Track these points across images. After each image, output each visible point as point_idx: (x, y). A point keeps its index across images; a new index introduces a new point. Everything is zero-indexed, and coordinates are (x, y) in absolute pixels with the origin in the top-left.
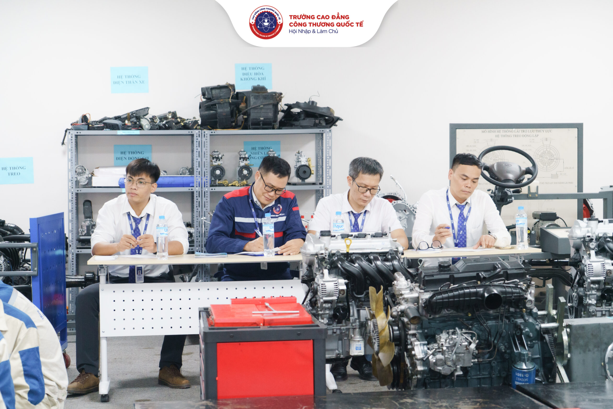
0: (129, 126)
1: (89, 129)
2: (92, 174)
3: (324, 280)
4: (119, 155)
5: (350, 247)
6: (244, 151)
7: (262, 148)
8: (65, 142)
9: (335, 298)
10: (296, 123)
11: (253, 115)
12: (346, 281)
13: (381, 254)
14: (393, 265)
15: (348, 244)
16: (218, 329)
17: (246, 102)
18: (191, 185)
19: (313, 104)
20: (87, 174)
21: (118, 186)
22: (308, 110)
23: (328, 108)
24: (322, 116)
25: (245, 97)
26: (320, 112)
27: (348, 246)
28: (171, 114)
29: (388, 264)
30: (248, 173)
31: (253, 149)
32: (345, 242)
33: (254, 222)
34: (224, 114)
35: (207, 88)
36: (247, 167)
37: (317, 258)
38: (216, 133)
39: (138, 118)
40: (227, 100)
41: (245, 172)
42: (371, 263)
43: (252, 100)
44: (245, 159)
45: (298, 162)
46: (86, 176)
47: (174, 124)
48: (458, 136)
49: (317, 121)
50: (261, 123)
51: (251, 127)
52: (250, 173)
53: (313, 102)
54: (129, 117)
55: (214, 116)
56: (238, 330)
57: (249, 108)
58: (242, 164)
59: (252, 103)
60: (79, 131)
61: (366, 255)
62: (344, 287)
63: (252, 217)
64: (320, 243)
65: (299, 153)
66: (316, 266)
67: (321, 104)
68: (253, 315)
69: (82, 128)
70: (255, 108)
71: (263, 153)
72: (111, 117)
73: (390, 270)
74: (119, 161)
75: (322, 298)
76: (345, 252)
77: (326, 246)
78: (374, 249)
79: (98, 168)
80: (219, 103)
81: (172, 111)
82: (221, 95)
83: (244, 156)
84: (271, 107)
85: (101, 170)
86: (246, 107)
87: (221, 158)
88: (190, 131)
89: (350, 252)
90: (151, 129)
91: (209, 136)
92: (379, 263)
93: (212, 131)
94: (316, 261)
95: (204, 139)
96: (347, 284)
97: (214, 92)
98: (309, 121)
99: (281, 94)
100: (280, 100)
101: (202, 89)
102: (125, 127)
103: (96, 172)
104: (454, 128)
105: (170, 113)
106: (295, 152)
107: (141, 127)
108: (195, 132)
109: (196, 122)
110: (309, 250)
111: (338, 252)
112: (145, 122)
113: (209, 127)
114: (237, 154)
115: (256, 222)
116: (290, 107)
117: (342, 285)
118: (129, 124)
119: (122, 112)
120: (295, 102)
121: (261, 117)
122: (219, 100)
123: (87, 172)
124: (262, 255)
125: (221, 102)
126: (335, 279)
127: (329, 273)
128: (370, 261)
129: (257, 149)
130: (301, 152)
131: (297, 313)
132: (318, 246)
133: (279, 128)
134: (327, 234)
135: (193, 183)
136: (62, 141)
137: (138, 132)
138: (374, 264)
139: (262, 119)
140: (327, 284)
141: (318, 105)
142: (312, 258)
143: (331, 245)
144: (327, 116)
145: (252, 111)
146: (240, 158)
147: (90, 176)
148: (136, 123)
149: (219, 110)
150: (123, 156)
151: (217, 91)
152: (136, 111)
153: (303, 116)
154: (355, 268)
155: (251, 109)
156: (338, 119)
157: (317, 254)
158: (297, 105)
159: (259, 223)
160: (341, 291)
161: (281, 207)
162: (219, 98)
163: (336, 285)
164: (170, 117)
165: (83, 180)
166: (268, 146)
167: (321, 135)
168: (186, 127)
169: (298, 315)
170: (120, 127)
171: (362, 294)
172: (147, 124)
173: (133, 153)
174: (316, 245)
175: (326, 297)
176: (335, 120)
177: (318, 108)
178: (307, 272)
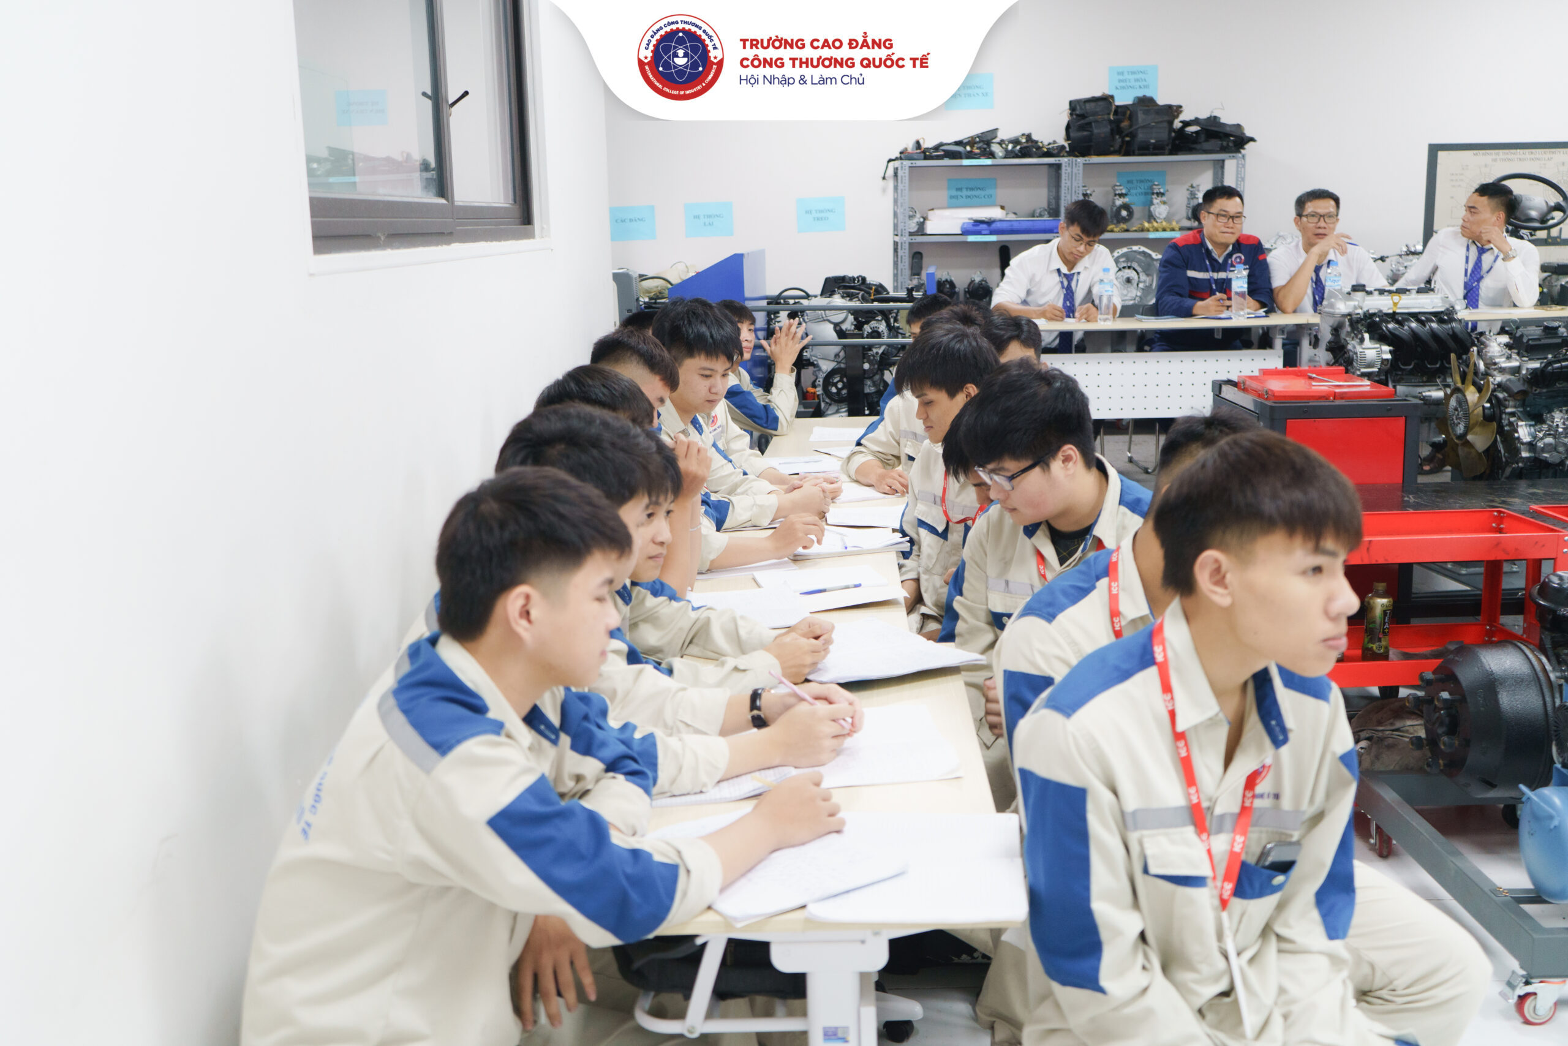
0: (976, 154)
1: (926, 158)
2: (925, 219)
3: (1364, 346)
4: (954, 193)
5: (1399, 306)
6: (1120, 186)
7: (1142, 181)
8: (886, 175)
9: (1376, 370)
10: (1198, 146)
11: (1141, 136)
12: (1391, 348)
13: (1435, 314)
14: (1452, 328)
15: (1396, 301)
16: (1280, 403)
17: (1130, 118)
18: (1055, 231)
19: (1214, 120)
20: (918, 218)
21: (960, 232)
22: (1210, 128)
23: (1239, 126)
24: (1227, 135)
25: (1128, 112)
26: (1228, 130)
27: (1395, 304)
28: (1025, 137)
29: (1445, 326)
30: (1128, 215)
31: (1129, 182)
32: (1392, 298)
33: (1209, 277)
34: (1103, 135)
35: (1078, 101)
36: (1126, 207)
37: (1349, 320)
38: (1091, 162)
39: (988, 143)
40: (1106, 117)
41: (1124, 213)
42: (1425, 326)
43: (1141, 117)
44: (1121, 195)
45: (1192, 199)
46: (916, 220)
47: (1034, 150)
48: (1439, 161)
49: (1225, 143)
50: (1151, 147)
51: (1137, 152)
52: (1131, 213)
53: (1215, 117)
54: (972, 142)
55: (1089, 139)
56: (1310, 404)
57: (1135, 127)
58: (1119, 202)
59: (1140, 120)
60: (913, 162)
61: (1415, 316)
62: (1388, 356)
63: (1207, 271)
64: (1352, 300)
65: (1192, 186)
66: (1348, 328)
67: (1228, 118)
68: (1313, 388)
69: (916, 157)
70: (1143, 127)
71: (1142, 188)
72: (949, 142)
73: (1448, 334)
74: (954, 200)
75: (1359, 370)
76: (1391, 311)
77: (1360, 305)
78: (1423, 308)
79: (932, 209)
80: (1096, 121)
81: (1027, 132)
82: (1098, 110)
83: (1120, 192)
84: (1165, 125)
85: (937, 212)
86: (1131, 126)
87: (1091, 195)
88: (1057, 159)
89: (1398, 311)
90: (1005, 157)
91: (1081, 165)
92: (1434, 325)
93: (1086, 158)
94: (1347, 323)
95: (1075, 170)
96: (1391, 352)
97: (1088, 106)
98: (1214, 143)
99: (1181, 107)
100: (1177, 117)
101: (1071, 103)
102: (970, 155)
103: (931, 214)
104: (1434, 150)
105: (1023, 135)
106: (1187, 186)
107: (992, 155)
108: (1064, 161)
109: (1063, 147)
110: (1339, 309)
111: (1381, 311)
112: (996, 148)
113: (1076, 153)
114: (1110, 189)
115: (1211, 277)
116: (1186, 124)
117: (1385, 353)
118: (977, 151)
119: (963, 135)
120: (1193, 118)
121: (1151, 138)
122: (1096, 117)
123: (918, 215)
124: (1230, 318)
125: (1100, 120)
126: (1378, 346)
127: (1371, 338)
128: (1422, 323)
129: (1135, 182)
130: (1198, 186)
131: (1368, 385)
132: (1352, 303)
133: (1171, 153)
134: (1361, 288)
135: (1057, 228)
136: (883, 176)
137: (989, 162)
138: (1428, 327)
139: (1153, 141)
140: (1367, 352)
141: (1222, 121)
142: (1342, 319)
143: (1366, 302)
144: (1232, 136)
145: (1140, 131)
146: (1116, 195)
147: (922, 220)
148: (985, 149)
149: (1096, 131)
150: (959, 193)
151: (1093, 104)
152: (982, 133)
153: (1203, 137)
154: (1404, 331)
155: (1139, 128)
156: (1252, 139)
157: (1349, 315)
158: (1196, 121)
159: (1214, 280)
160: (1384, 361)
161: (1243, 257)
162: (1095, 114)
163: (1380, 352)
164: (1024, 140)
165: (913, 226)
166: (1150, 178)
167: (1221, 162)
168: (1048, 154)
169: (1369, 387)
170: (964, 156)
171: (1410, 365)
172: (1001, 151)
173: (972, 189)
174: (1348, 303)
175: (1365, 368)
176: (1245, 140)
177: (1224, 125)
178: (1333, 337)
